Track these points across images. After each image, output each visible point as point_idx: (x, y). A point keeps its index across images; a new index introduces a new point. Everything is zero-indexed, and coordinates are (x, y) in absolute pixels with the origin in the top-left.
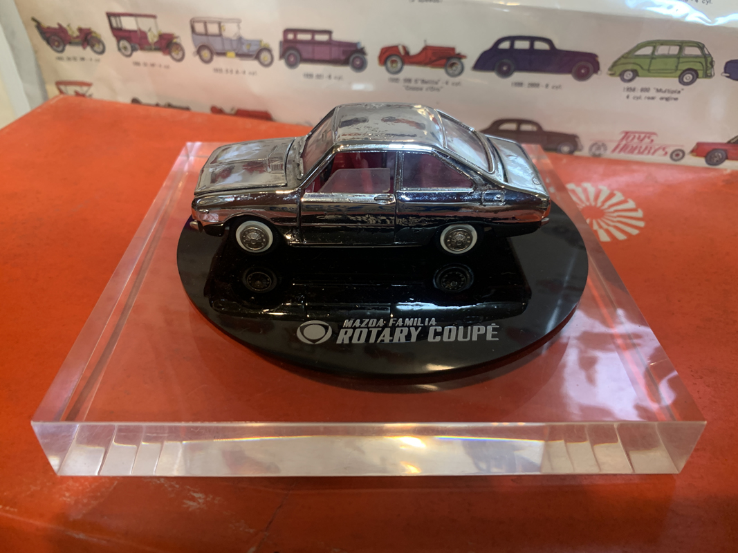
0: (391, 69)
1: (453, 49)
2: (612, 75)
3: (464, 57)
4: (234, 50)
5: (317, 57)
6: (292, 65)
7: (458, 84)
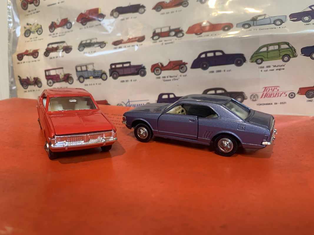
0: (156, 73)
1: (181, 61)
2: (252, 62)
3: (187, 63)
4: (92, 76)
5: (125, 73)
6: (115, 78)
7: (185, 76)
